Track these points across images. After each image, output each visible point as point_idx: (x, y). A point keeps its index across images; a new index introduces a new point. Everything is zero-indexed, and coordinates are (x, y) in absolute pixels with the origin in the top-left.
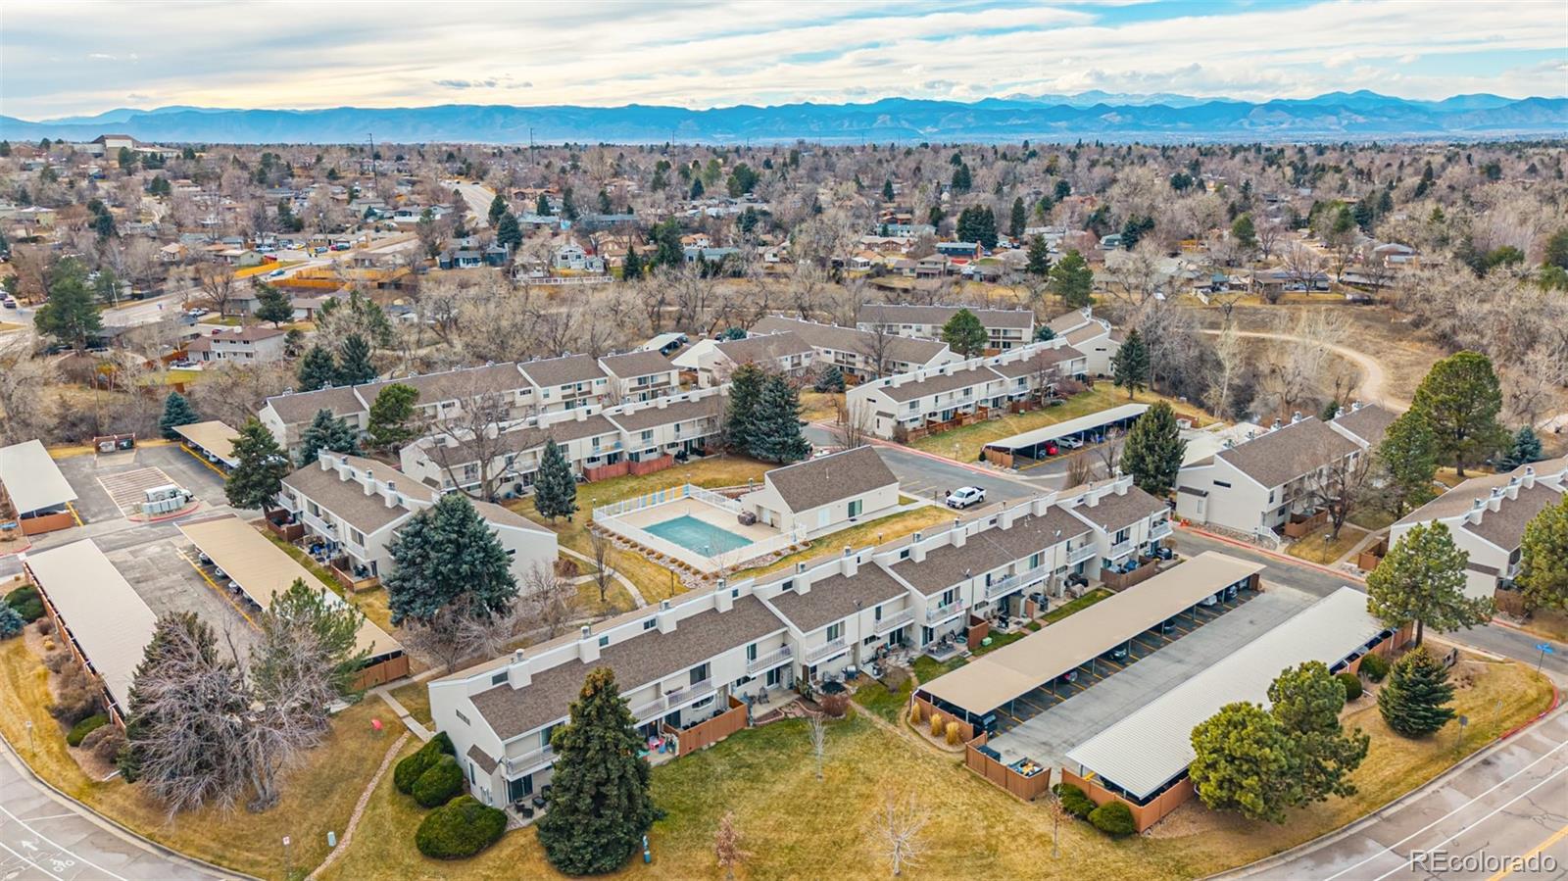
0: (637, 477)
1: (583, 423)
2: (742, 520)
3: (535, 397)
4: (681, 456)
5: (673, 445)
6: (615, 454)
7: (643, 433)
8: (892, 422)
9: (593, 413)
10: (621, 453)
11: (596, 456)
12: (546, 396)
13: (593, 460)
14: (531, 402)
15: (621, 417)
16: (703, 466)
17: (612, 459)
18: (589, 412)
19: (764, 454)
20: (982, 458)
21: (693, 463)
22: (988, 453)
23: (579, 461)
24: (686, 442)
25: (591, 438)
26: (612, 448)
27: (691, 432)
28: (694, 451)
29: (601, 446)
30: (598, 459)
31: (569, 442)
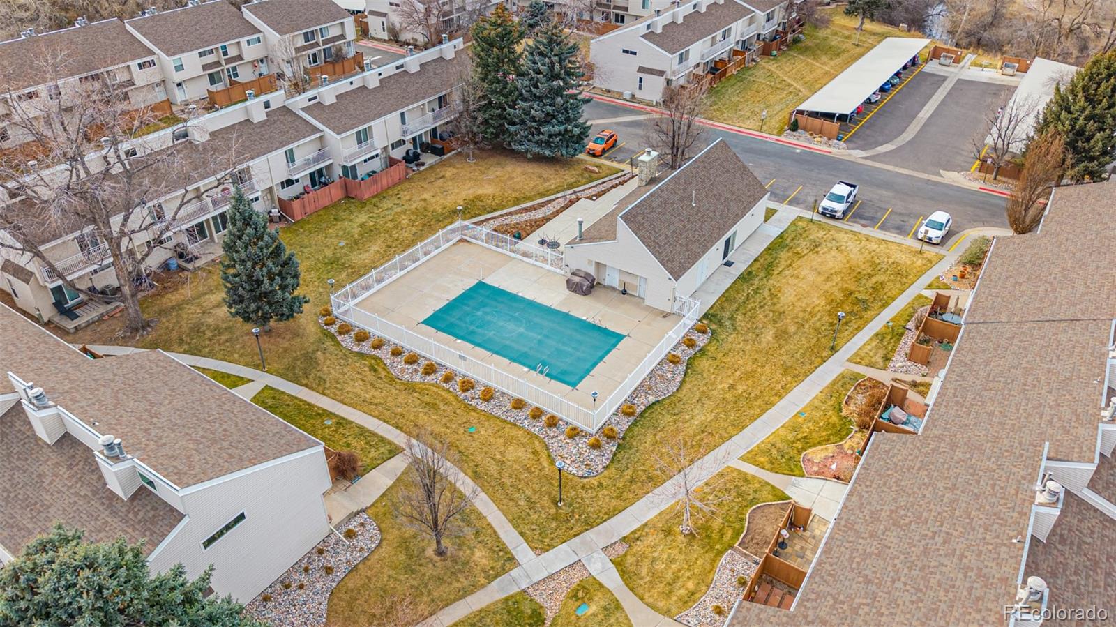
0: (363, 204)
1: (262, 124)
2: (573, 287)
3: (162, 69)
4: (411, 158)
5: (400, 143)
6: (320, 171)
7: (358, 133)
8: (661, 82)
9: (273, 107)
10: (329, 167)
11: (294, 178)
12: (180, 68)
13: (289, 182)
14: (157, 79)
15: (317, 107)
16: (449, 172)
17: (318, 179)
18: (267, 105)
19: (537, 150)
20: (794, 127)
21: (432, 167)
22: (803, 120)
23: (270, 190)
24: (414, 139)
25: (282, 150)
26: (316, 160)
27: (421, 121)
28: (426, 148)
29: (298, 162)
30: (297, 181)
31: (251, 163)
